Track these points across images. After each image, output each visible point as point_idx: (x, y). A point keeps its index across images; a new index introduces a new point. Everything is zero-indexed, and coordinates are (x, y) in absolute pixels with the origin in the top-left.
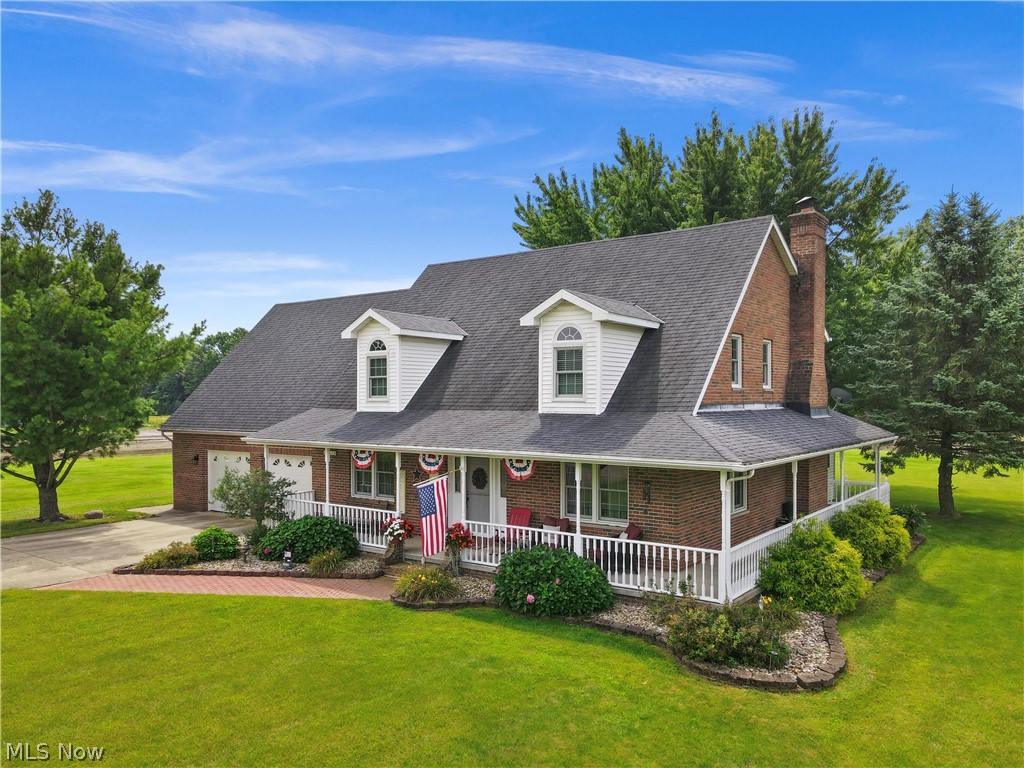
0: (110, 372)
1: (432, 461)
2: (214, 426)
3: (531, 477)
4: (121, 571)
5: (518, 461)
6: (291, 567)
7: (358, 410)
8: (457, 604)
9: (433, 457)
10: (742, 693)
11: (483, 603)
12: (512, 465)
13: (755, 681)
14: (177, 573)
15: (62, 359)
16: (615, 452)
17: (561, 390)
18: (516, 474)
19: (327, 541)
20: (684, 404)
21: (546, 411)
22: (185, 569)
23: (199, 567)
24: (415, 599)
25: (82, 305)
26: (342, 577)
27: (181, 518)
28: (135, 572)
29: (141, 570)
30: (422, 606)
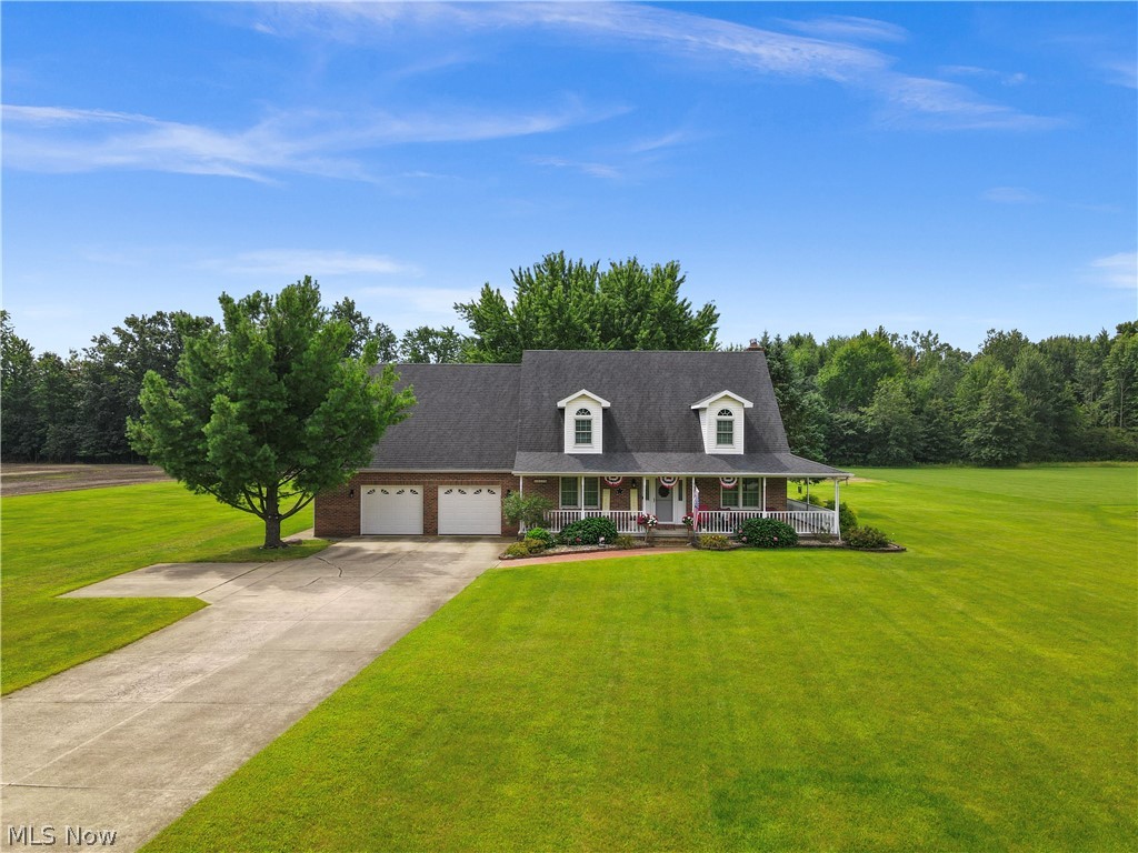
1: (669, 481)
5: (727, 478)
6: (605, 546)
7: (566, 452)
12: (723, 481)
17: (719, 441)
18: (725, 485)
21: (711, 453)
23: (551, 551)
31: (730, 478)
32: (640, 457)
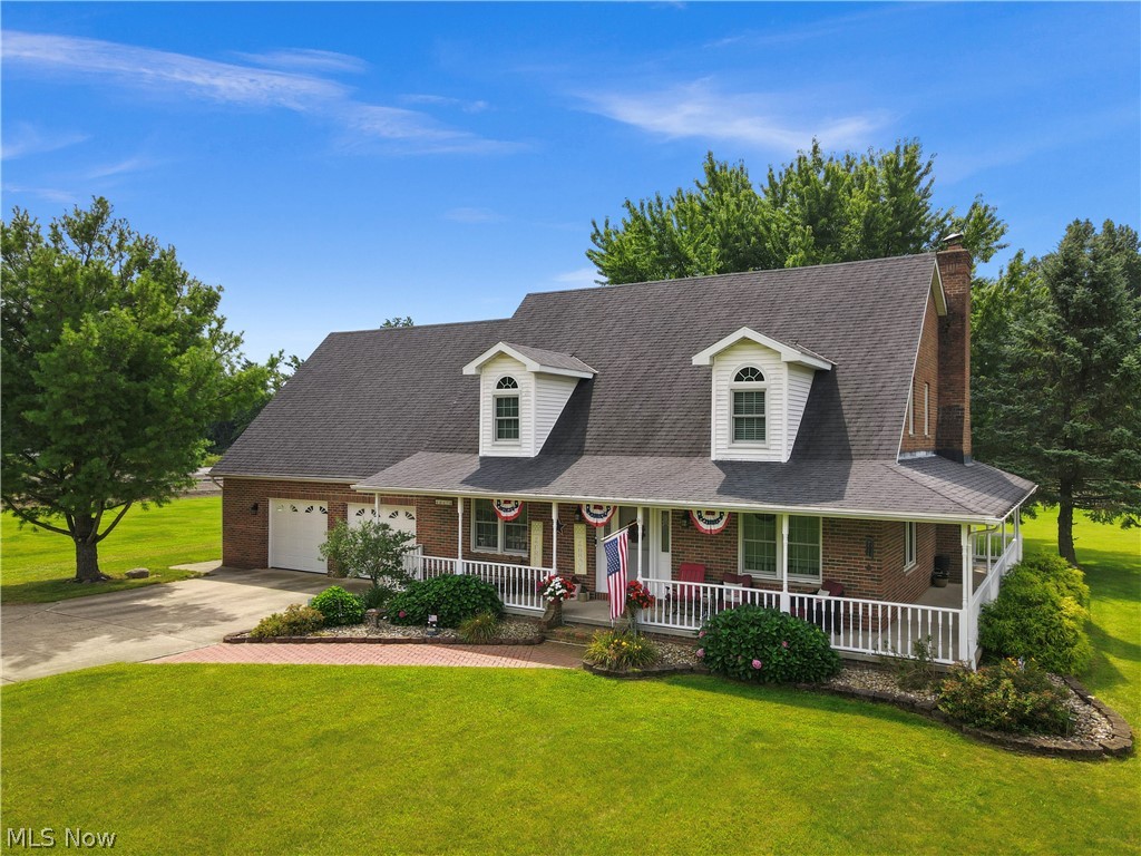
0: (181, 407)
1: (598, 512)
2: (281, 471)
3: (722, 531)
4: (234, 640)
5: (708, 513)
6: (437, 633)
7: (481, 454)
8: (664, 672)
9: (600, 508)
10: (1052, 763)
11: (691, 670)
12: (700, 517)
13: (1061, 750)
14: (304, 641)
15: (125, 393)
16: (836, 503)
17: (738, 435)
18: (705, 527)
19: (474, 603)
20: (884, 452)
21: (720, 458)
22: (311, 636)
23: (326, 634)
24: (617, 667)
25: (148, 331)
26: (501, 643)
27: (245, 577)
28: (252, 640)
29: (260, 637)
30: (627, 675)
31: (713, 513)
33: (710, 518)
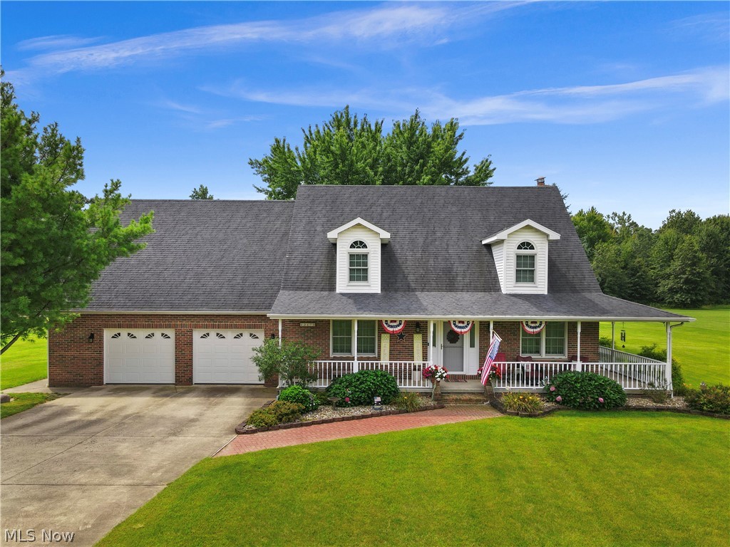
1: (462, 325)
4: (248, 431)
5: (532, 322)
7: (338, 291)
12: (527, 325)
17: (518, 279)
21: (508, 292)
23: (308, 418)
24: (534, 412)
29: (268, 427)
31: (536, 322)
32: (425, 298)
33: (533, 325)
